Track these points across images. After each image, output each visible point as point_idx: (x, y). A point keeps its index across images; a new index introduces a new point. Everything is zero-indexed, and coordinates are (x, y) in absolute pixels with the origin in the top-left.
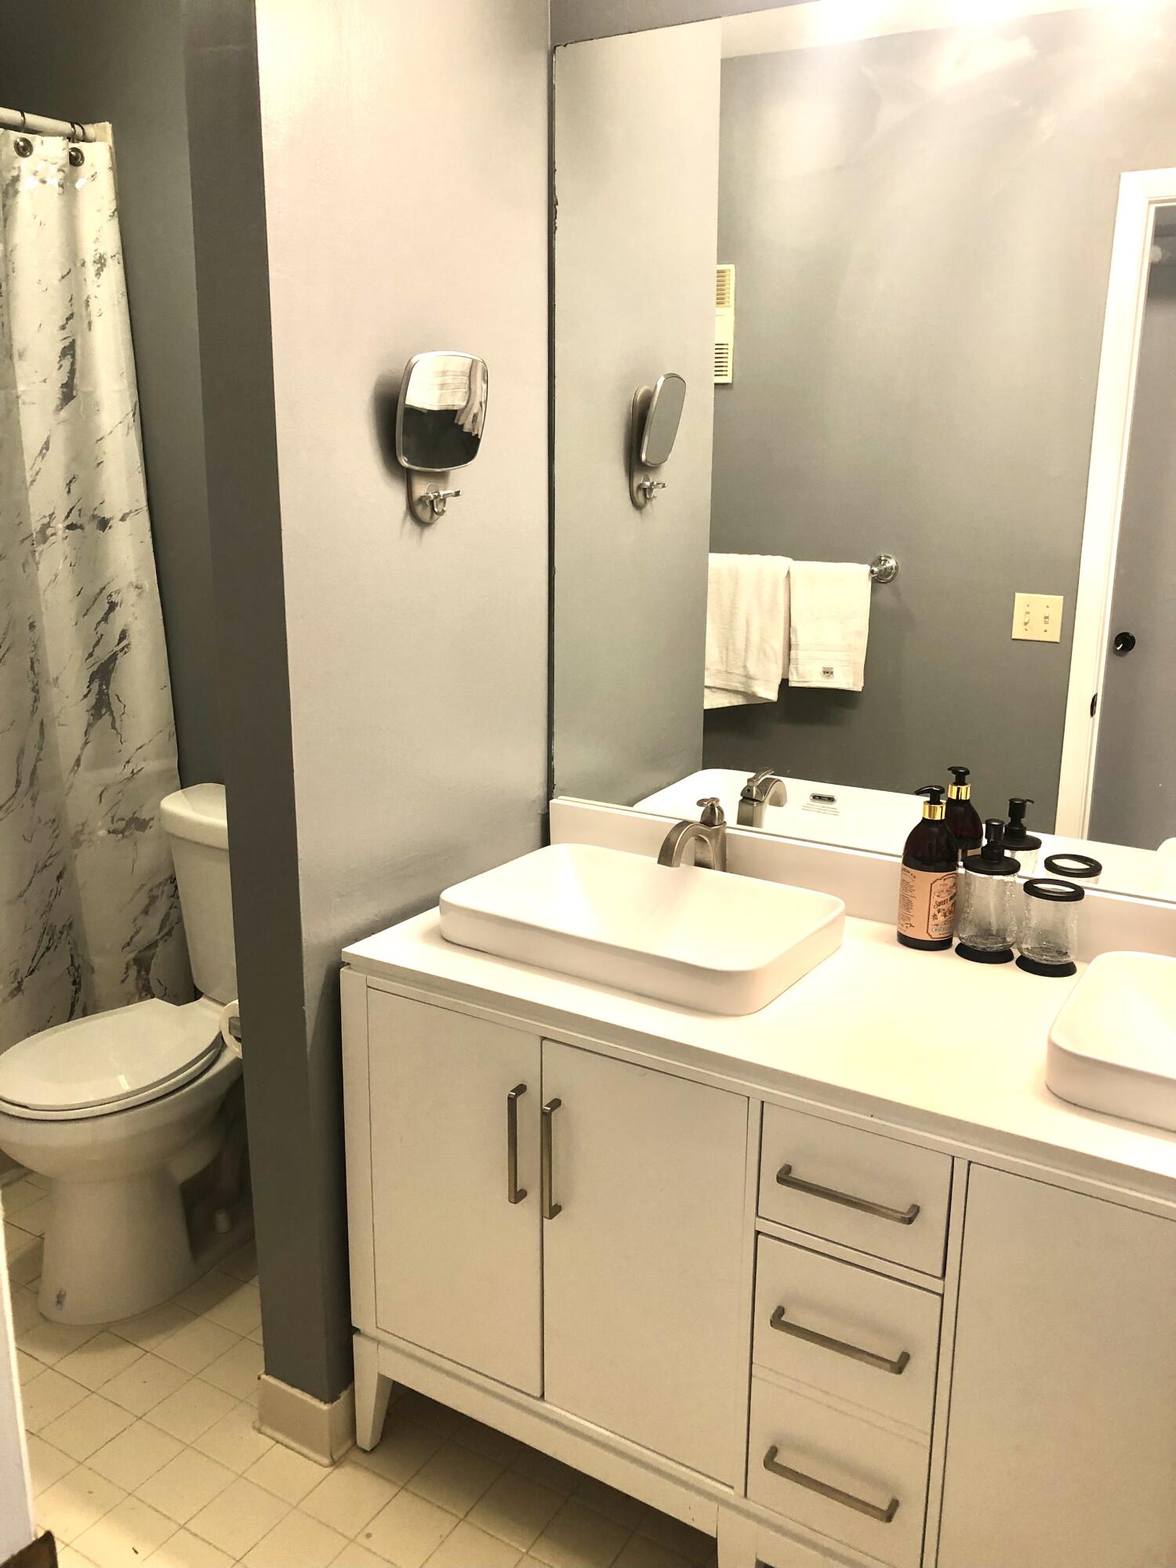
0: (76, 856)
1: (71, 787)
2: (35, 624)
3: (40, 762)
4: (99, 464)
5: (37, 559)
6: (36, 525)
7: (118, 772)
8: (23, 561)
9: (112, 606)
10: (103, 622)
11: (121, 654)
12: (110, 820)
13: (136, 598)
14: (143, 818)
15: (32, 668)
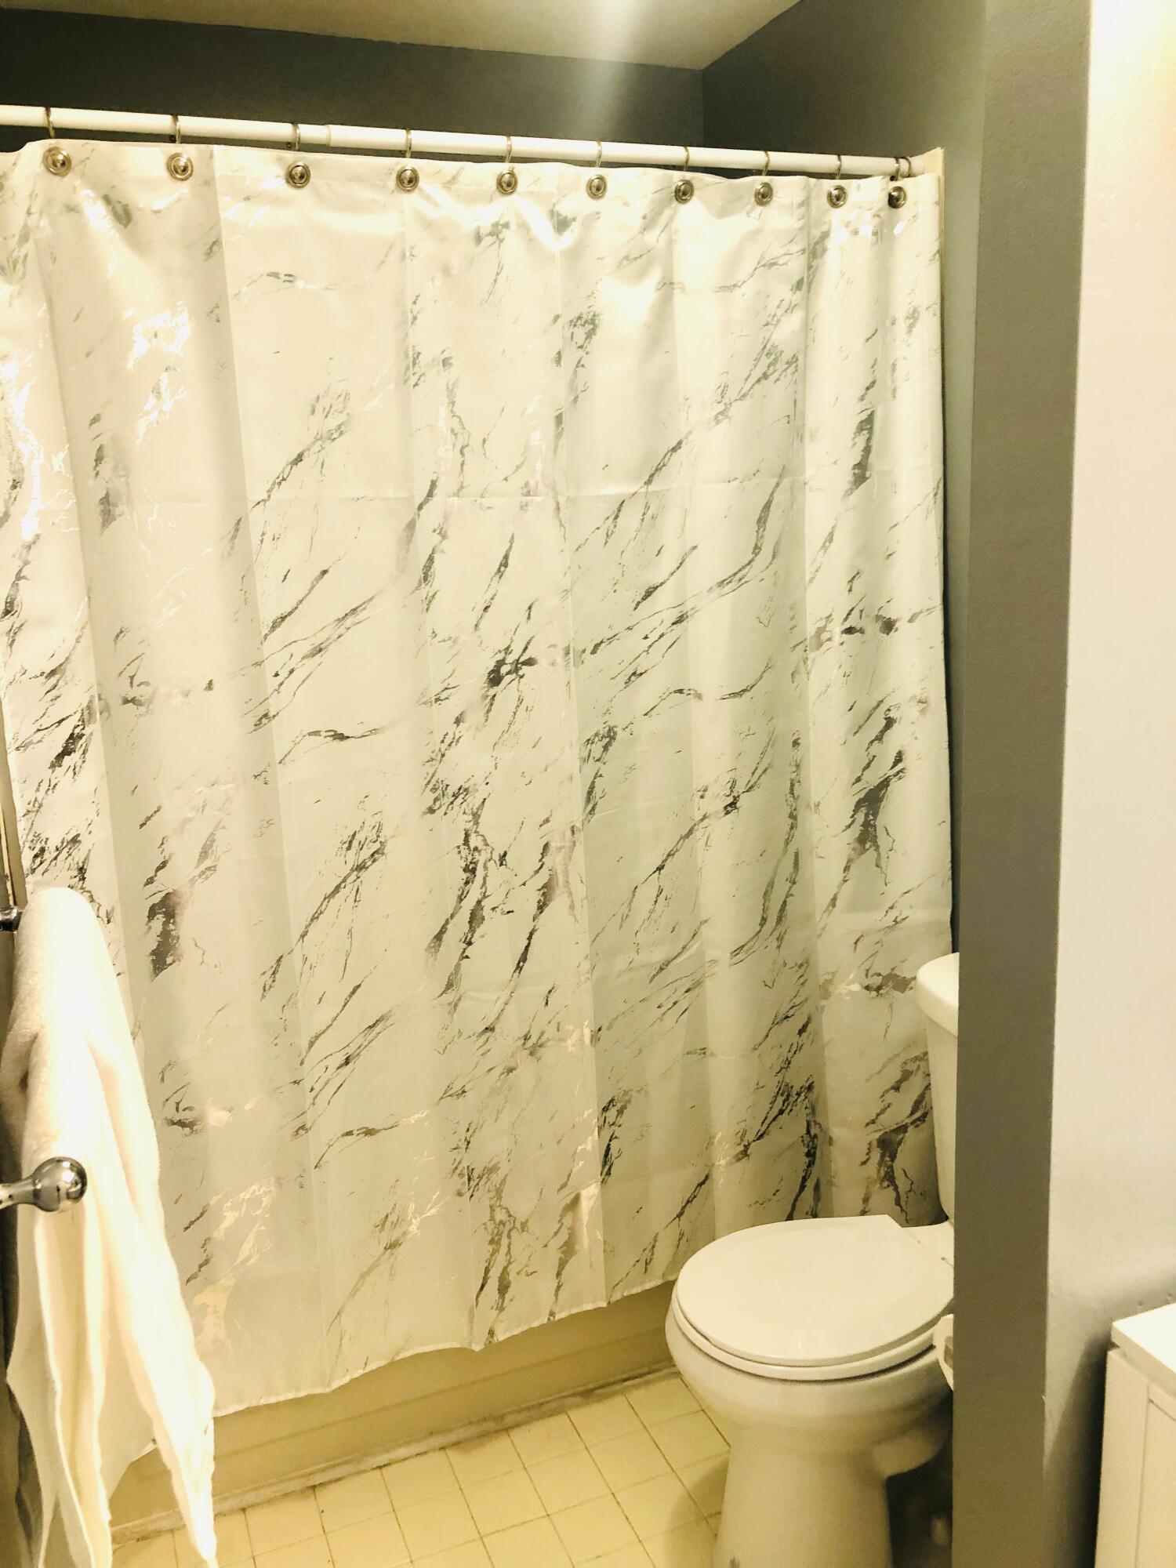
0: (823, 1008)
1: (824, 929)
2: (799, 741)
3: (791, 897)
4: (890, 555)
5: (810, 666)
6: (811, 629)
7: (876, 919)
8: (794, 670)
9: (890, 723)
10: (876, 742)
11: (894, 779)
12: (865, 972)
13: (918, 714)
14: (903, 976)
15: (792, 792)
